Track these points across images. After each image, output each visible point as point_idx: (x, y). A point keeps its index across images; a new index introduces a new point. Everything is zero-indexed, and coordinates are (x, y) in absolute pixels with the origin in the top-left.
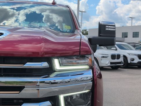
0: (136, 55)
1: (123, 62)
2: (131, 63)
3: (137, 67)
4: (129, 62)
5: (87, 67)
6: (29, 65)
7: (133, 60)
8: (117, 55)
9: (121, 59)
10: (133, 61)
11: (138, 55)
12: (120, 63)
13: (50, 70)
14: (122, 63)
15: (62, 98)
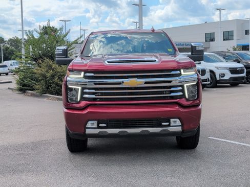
0: (226, 68)
1: (210, 79)
2: (220, 80)
3: (229, 85)
4: (218, 78)
5: (194, 73)
6: (173, 73)
7: (223, 75)
8: (202, 71)
9: (207, 76)
10: (223, 77)
11: (230, 68)
12: (206, 80)
13: (180, 74)
14: (209, 81)
15: (185, 85)
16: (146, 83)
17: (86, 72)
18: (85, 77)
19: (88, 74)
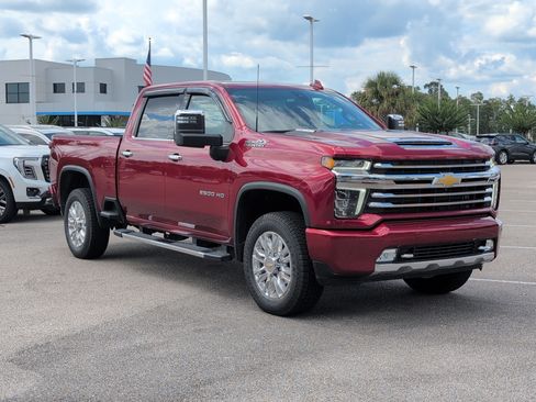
16: (463, 181)
17: (375, 160)
18: (373, 170)
19: (378, 165)
